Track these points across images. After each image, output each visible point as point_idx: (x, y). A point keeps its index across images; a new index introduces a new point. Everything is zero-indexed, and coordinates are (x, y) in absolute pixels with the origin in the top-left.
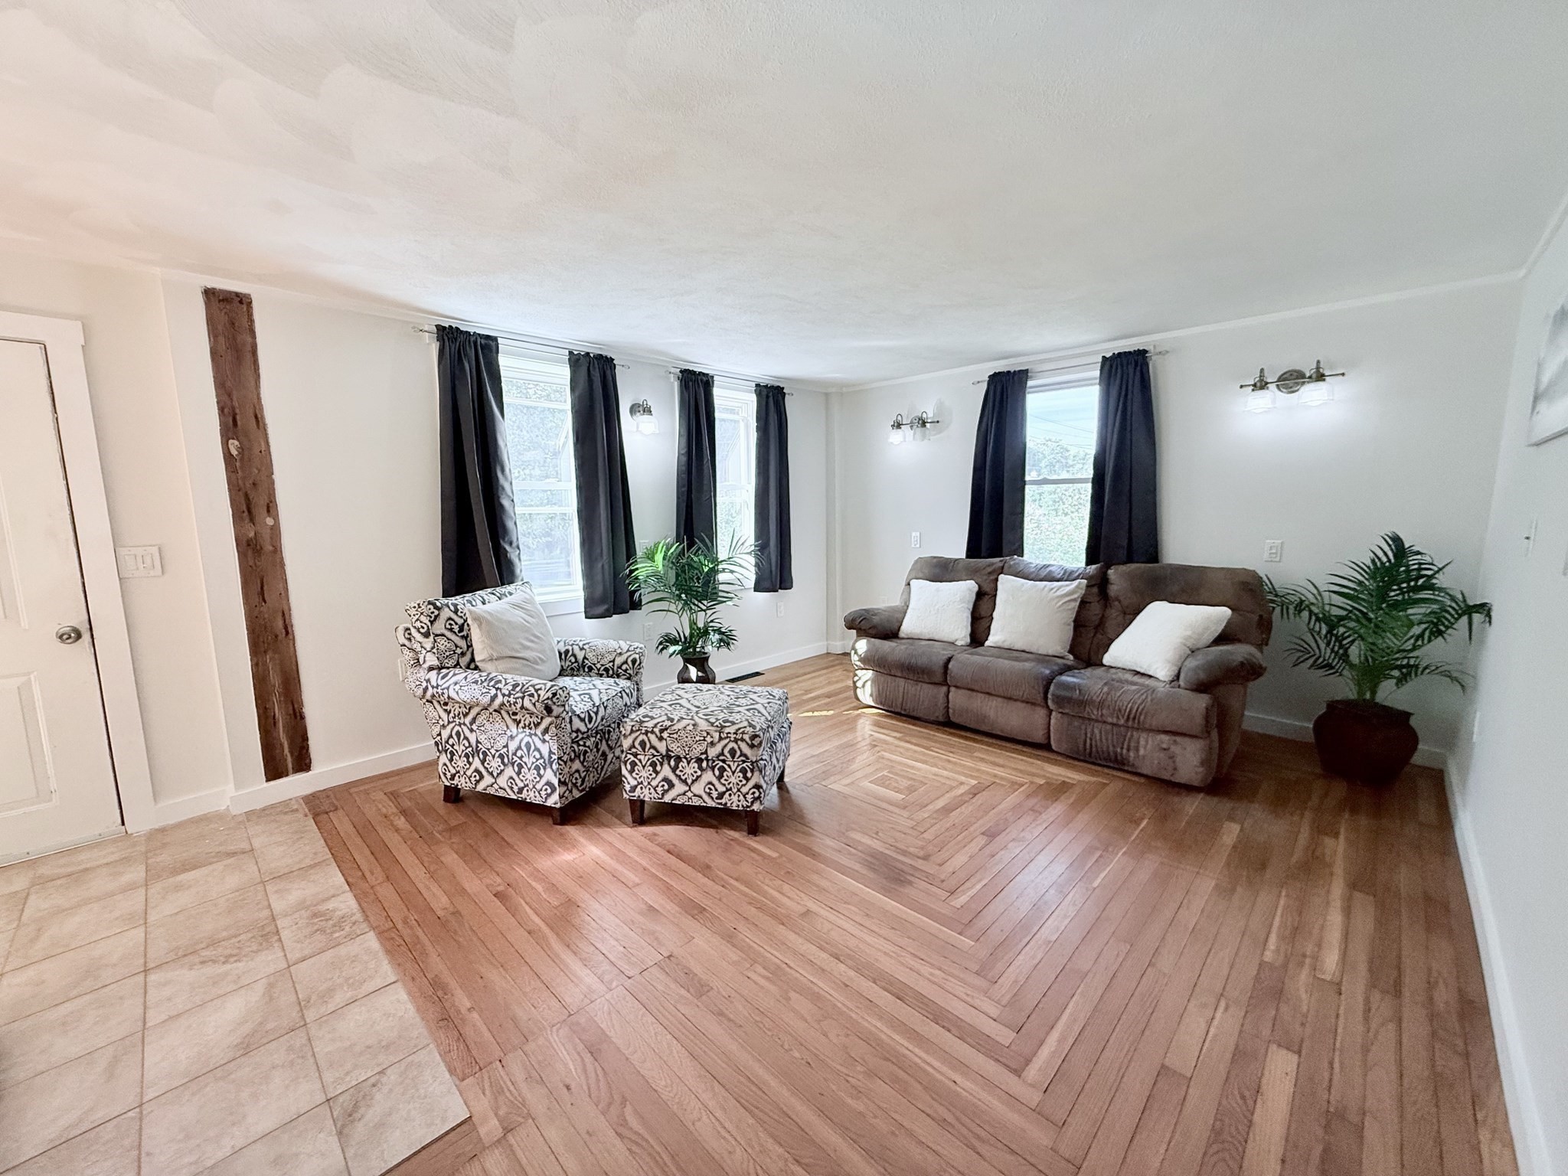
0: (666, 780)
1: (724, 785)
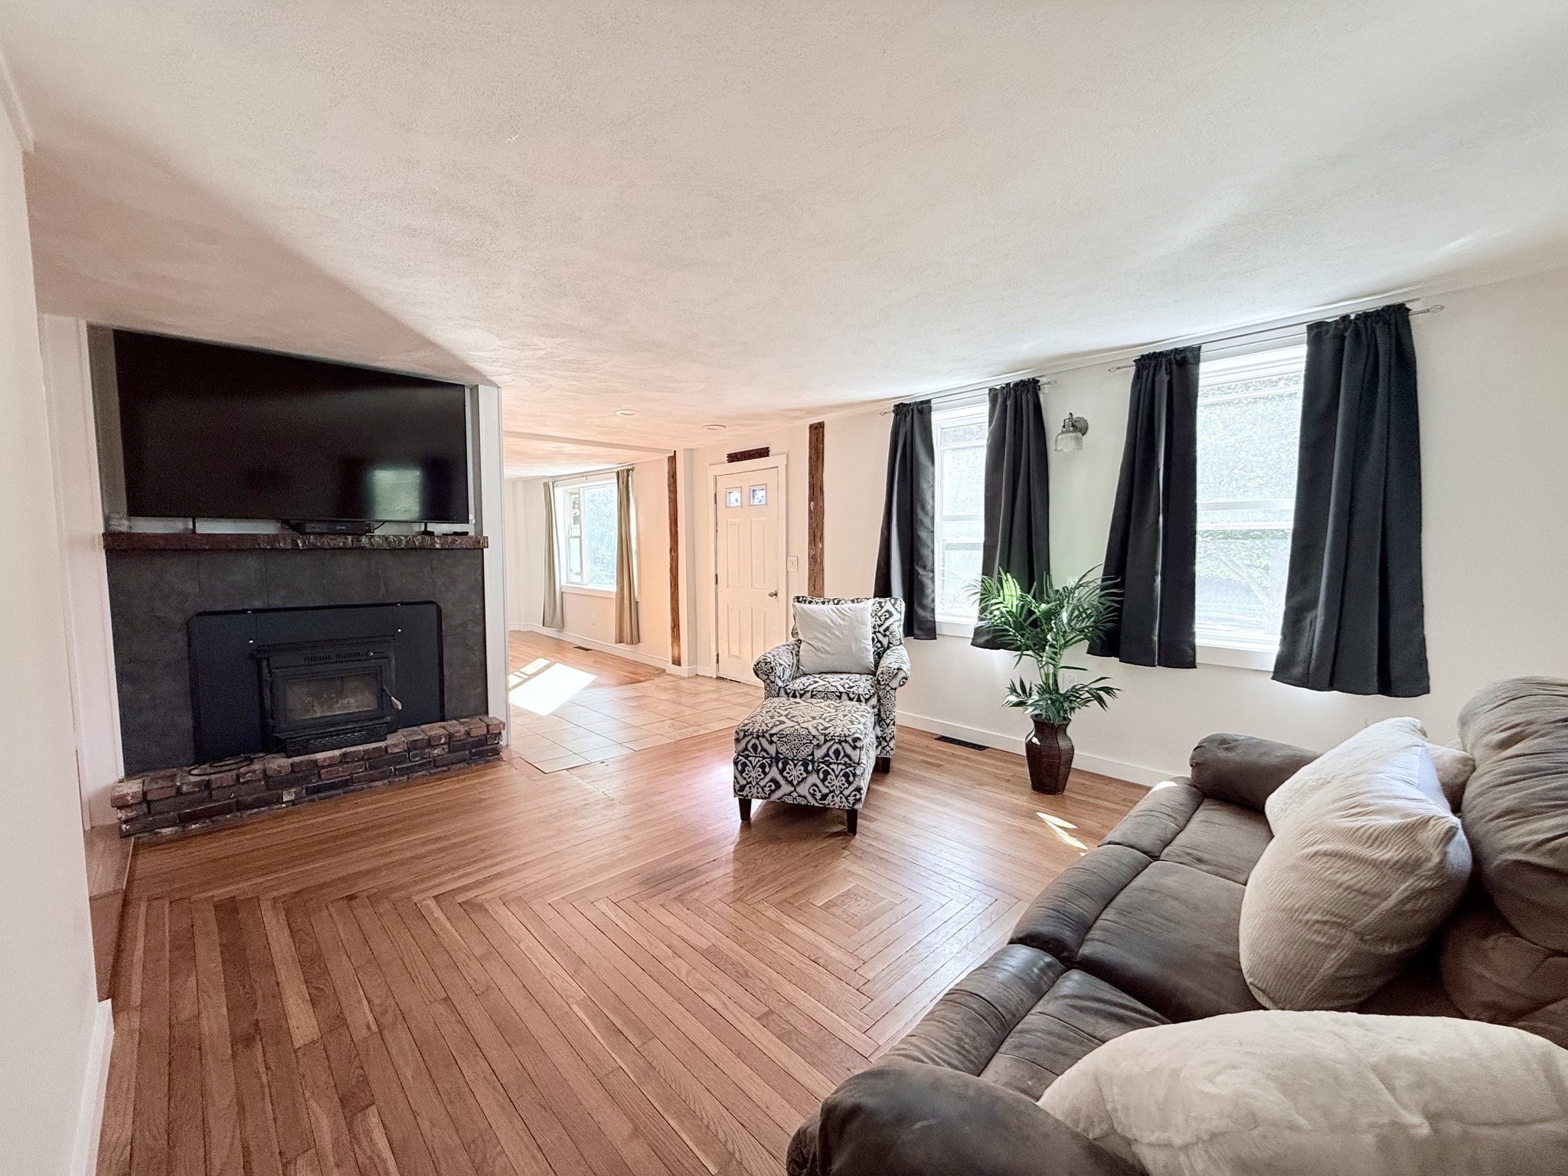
0: (773, 780)
1: (828, 787)
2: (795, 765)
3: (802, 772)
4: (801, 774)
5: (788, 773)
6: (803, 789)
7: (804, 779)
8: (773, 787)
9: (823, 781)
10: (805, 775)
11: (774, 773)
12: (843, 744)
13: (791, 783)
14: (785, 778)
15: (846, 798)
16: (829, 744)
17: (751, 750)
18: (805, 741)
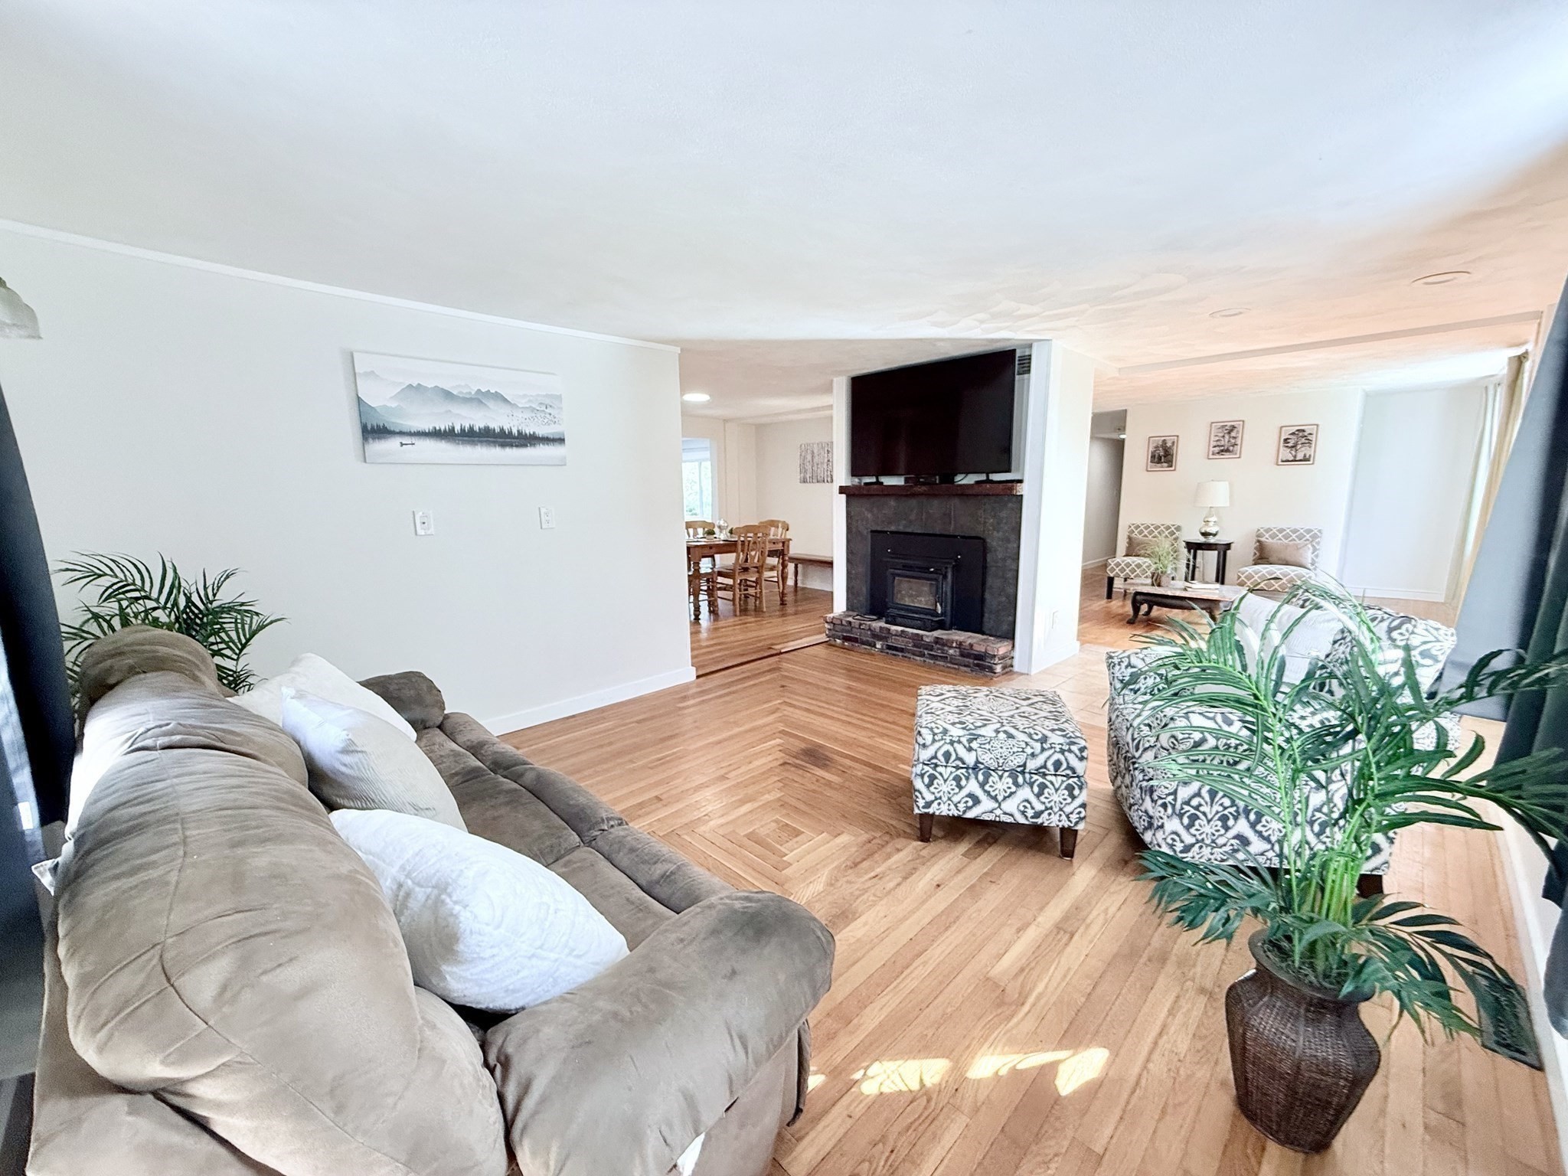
2: (1001, 777)
3: (1011, 785)
4: (1009, 788)
5: (991, 786)
6: (1010, 806)
7: (1012, 794)
8: (970, 803)
9: (1038, 795)
10: (1014, 789)
11: (973, 786)
12: (1066, 754)
13: (995, 798)
14: (988, 793)
15: (1068, 817)
16: (1047, 754)
17: (942, 759)
18: (1015, 749)
